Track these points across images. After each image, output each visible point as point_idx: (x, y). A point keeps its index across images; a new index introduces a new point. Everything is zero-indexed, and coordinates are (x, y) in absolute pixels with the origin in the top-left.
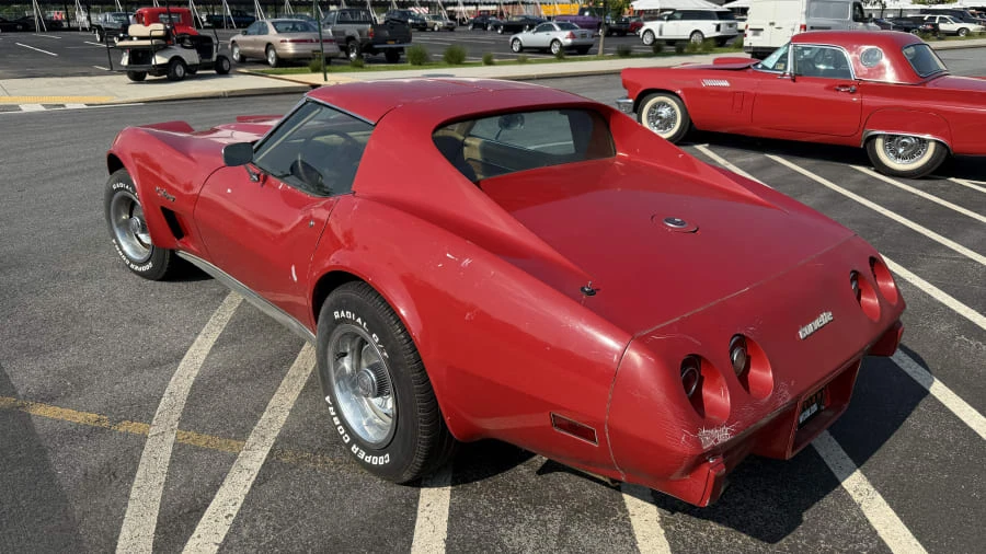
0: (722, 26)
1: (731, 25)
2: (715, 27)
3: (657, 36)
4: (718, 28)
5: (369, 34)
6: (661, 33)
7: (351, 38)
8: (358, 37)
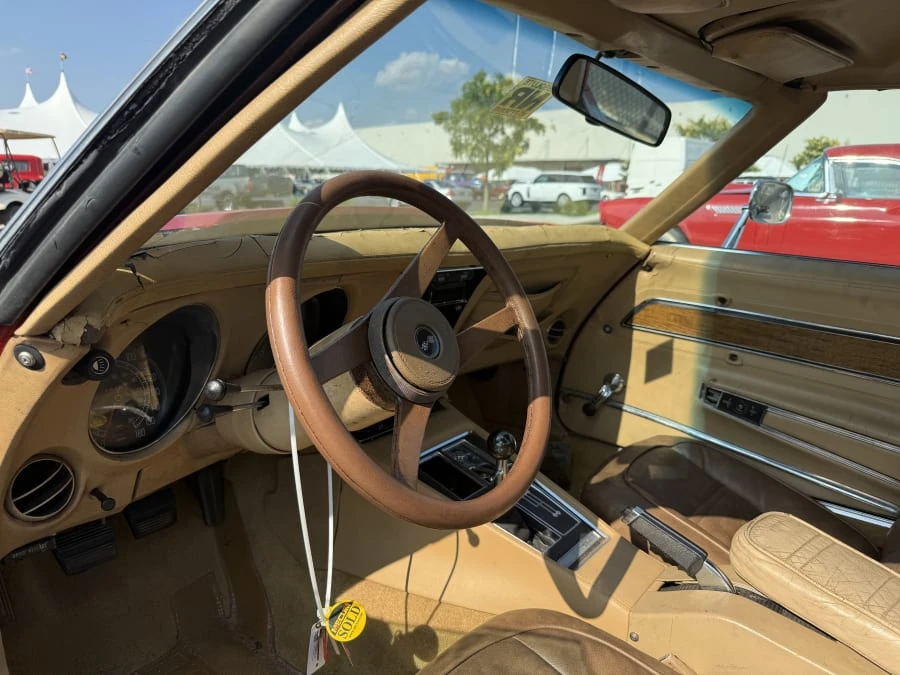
0: (588, 191)
1: (595, 190)
2: (581, 191)
3: (525, 198)
4: (584, 192)
5: (246, 187)
6: (528, 195)
7: (227, 193)
8: (234, 191)
